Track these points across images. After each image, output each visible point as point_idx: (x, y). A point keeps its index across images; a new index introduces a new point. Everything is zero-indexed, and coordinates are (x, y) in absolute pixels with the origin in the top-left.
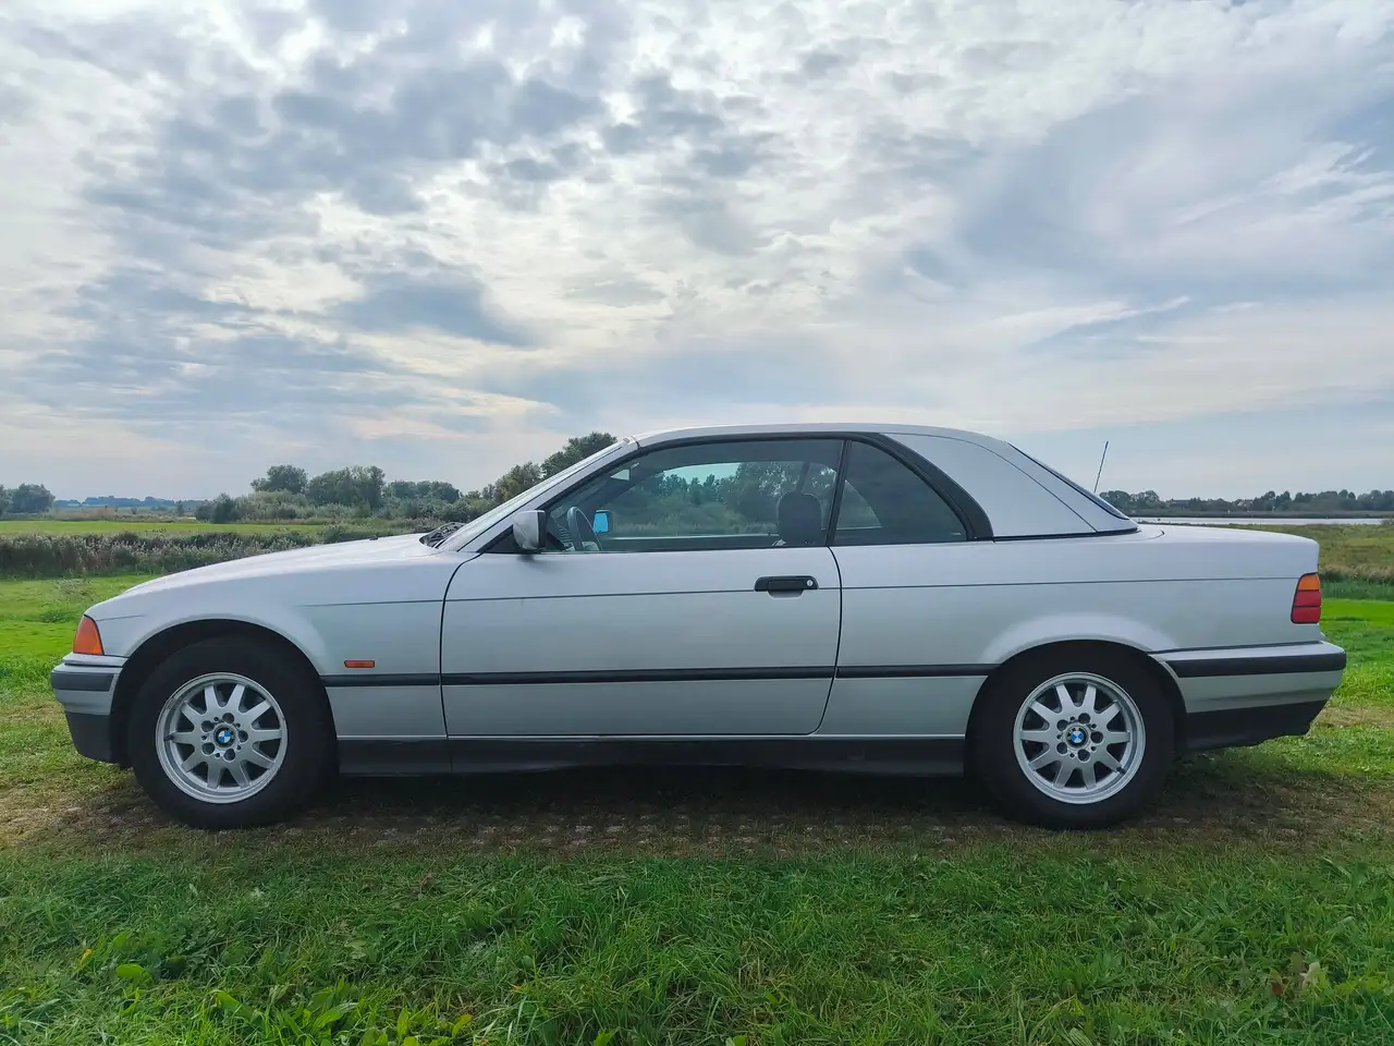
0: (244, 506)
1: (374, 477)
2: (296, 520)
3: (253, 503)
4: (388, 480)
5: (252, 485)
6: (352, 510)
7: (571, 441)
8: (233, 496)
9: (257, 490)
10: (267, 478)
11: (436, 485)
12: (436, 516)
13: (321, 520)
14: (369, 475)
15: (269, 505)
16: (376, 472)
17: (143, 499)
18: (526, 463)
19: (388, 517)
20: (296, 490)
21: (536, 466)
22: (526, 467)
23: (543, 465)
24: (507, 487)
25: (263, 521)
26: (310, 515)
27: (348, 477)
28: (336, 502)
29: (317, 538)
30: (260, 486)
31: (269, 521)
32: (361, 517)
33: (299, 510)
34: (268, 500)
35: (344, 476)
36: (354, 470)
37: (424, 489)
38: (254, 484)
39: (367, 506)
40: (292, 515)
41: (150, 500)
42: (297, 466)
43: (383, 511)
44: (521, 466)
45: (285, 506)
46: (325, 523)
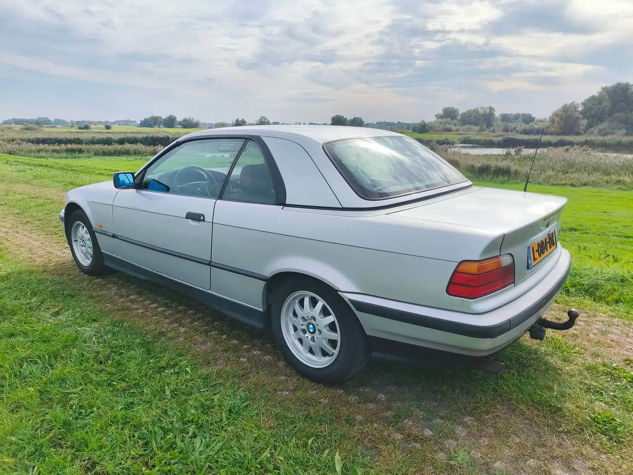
0: (430, 126)
1: (490, 111)
2: (452, 132)
3: (434, 125)
4: (497, 114)
5: (436, 116)
6: (477, 128)
7: (603, 88)
8: (427, 121)
9: (438, 118)
10: (442, 113)
11: (524, 115)
12: (517, 132)
13: (462, 132)
14: (488, 111)
15: (441, 125)
16: (491, 109)
17: (396, 123)
18: (571, 102)
19: (494, 131)
20: (453, 118)
21: (577, 104)
22: (571, 104)
23: (582, 103)
24: (558, 116)
25: (438, 133)
26: (458, 130)
27: (478, 112)
28: (470, 124)
29: (457, 141)
30: (439, 117)
31: (440, 133)
32: (481, 131)
33: (453, 128)
34: (441, 123)
35: (476, 111)
36: (481, 109)
37: (517, 117)
38: (436, 115)
39: (485, 126)
40: (450, 130)
41: (399, 123)
42: (455, 107)
43: (492, 129)
44: (568, 103)
45: (448, 126)
46: (464, 134)
